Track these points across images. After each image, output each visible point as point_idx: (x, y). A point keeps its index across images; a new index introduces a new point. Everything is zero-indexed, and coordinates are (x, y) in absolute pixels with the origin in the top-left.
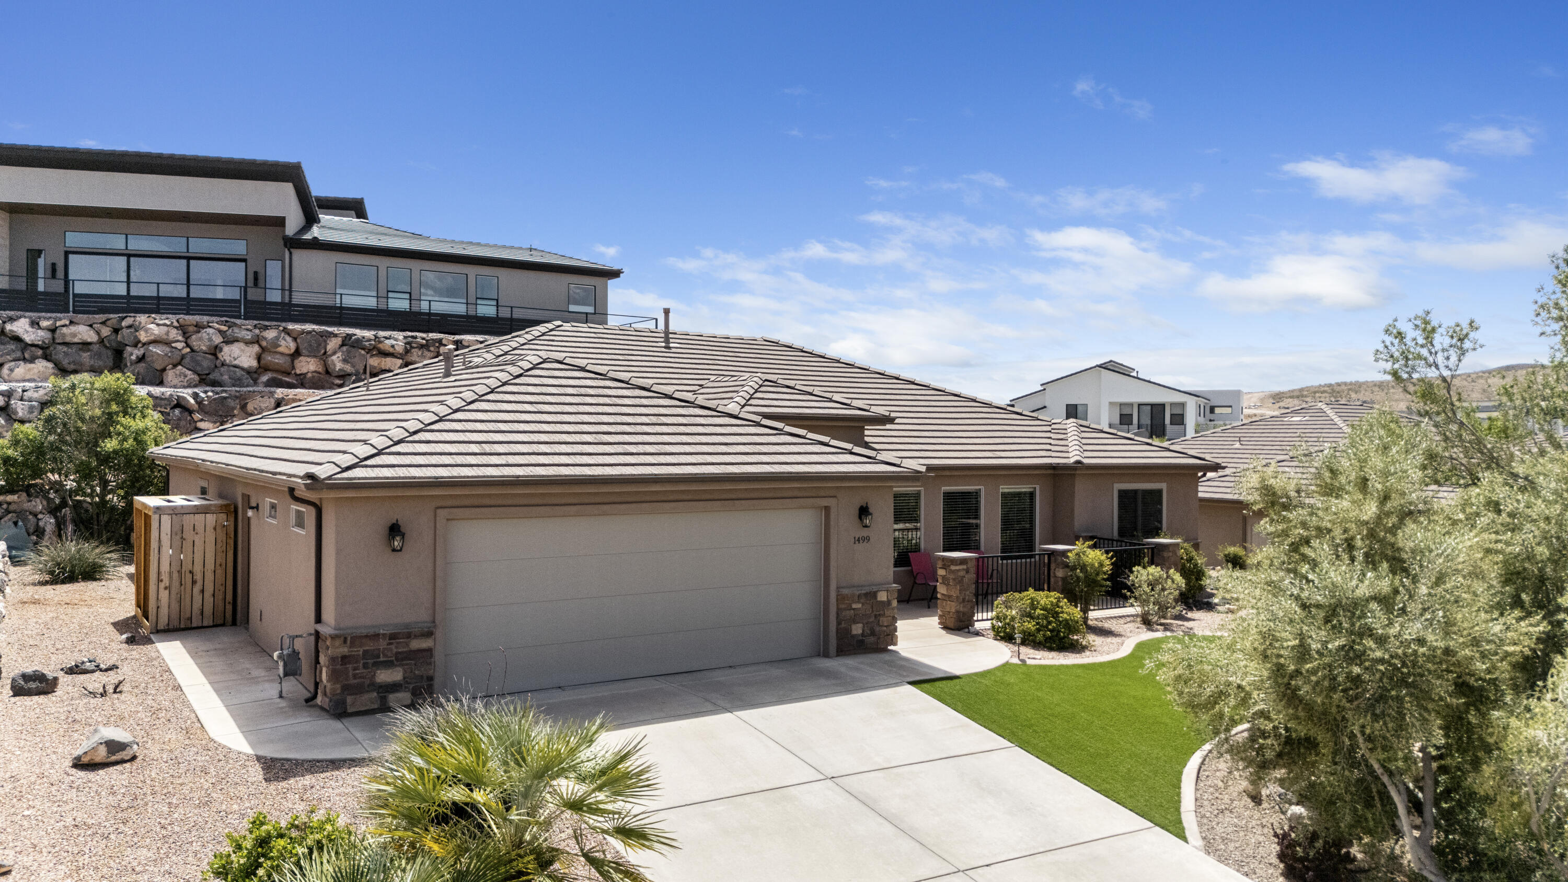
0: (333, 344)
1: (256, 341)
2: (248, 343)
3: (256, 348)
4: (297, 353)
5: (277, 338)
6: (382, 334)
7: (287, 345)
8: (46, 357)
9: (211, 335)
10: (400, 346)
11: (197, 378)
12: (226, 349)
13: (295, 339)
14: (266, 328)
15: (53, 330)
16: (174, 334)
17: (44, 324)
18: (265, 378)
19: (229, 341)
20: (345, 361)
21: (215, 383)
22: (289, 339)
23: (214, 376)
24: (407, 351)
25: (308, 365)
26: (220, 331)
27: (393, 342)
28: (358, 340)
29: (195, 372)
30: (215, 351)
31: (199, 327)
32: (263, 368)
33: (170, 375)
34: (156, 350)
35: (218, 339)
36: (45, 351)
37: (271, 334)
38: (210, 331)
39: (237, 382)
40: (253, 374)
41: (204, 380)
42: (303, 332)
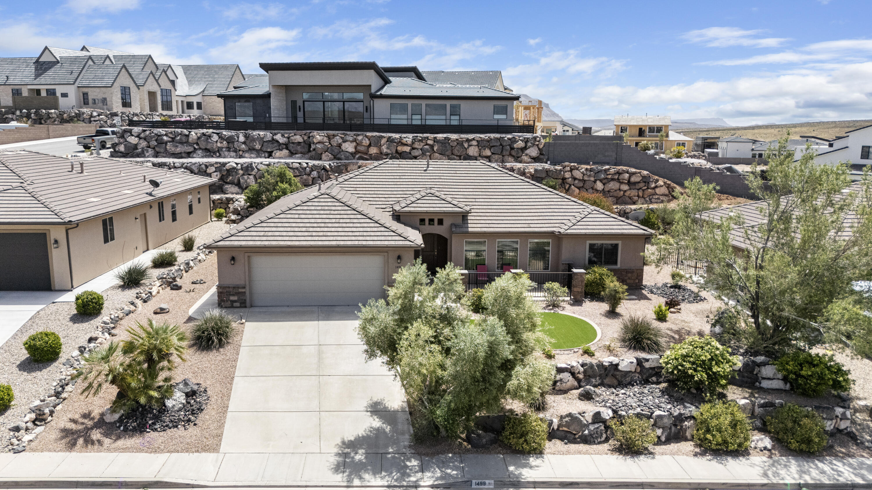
0: (383, 141)
1: (355, 140)
2: (351, 142)
3: (354, 144)
4: (370, 145)
5: (362, 139)
6: (404, 135)
7: (366, 142)
8: (287, 148)
9: (338, 140)
10: (409, 141)
11: (333, 157)
12: (343, 144)
13: (369, 139)
14: (358, 135)
15: (288, 138)
16: (326, 139)
17: (286, 135)
18: (357, 156)
19: (345, 141)
20: (388, 148)
21: (339, 159)
22: (367, 139)
23: (339, 156)
24: (413, 143)
25: (373, 150)
26: (341, 138)
27: (407, 139)
28: (393, 139)
29: (332, 154)
30: (340, 146)
31: (334, 136)
32: (357, 152)
33: (323, 156)
34: (319, 146)
35: (340, 141)
36: (286, 146)
37: (360, 138)
38: (338, 137)
39: (347, 158)
40: (353, 155)
41: (336, 158)
42: (372, 136)
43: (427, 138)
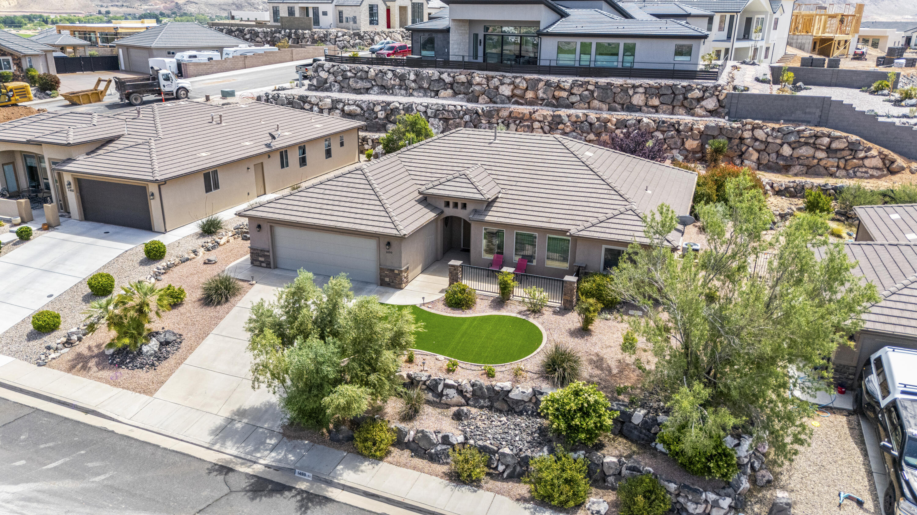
0: (541, 84)
1: (513, 83)
2: (509, 84)
3: (512, 86)
4: (527, 89)
5: (520, 82)
6: (564, 79)
7: (524, 85)
8: (452, 88)
9: (495, 82)
10: (567, 86)
11: (489, 100)
12: (501, 87)
13: (527, 82)
14: (517, 77)
15: (454, 77)
16: (484, 81)
17: (452, 75)
18: (513, 100)
19: (502, 84)
20: (544, 93)
21: (495, 103)
22: (525, 82)
23: (494, 99)
24: (572, 88)
25: (530, 95)
26: (499, 80)
27: (566, 84)
28: (551, 83)
29: (488, 97)
30: (497, 88)
31: (493, 77)
32: (513, 96)
33: (481, 100)
34: (477, 88)
35: (498, 83)
36: (451, 85)
37: (518, 80)
38: (496, 79)
39: (503, 102)
40: (509, 98)
41: (492, 101)
42: (530, 79)
43: (588, 82)
